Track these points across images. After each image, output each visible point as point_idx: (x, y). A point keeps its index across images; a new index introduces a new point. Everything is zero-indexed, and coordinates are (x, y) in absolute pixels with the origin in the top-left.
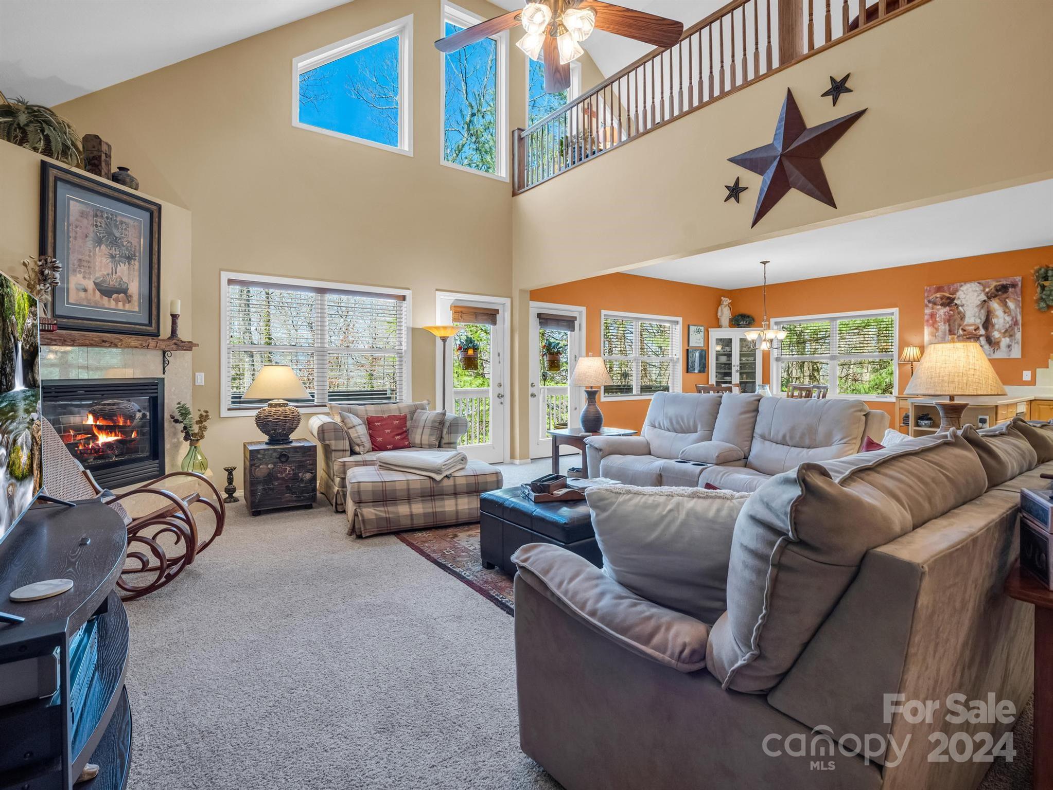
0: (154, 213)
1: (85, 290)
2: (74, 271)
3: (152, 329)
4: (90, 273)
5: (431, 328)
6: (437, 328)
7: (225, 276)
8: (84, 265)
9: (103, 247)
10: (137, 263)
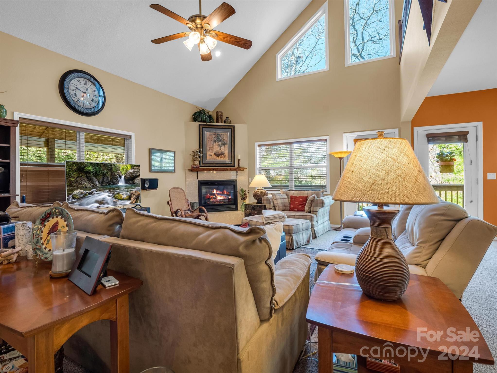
0: (232, 129)
1: (211, 156)
2: (208, 151)
3: (232, 165)
4: (213, 151)
5: (333, 153)
6: (336, 153)
7: (256, 144)
8: (211, 149)
9: (216, 143)
10: (227, 145)
